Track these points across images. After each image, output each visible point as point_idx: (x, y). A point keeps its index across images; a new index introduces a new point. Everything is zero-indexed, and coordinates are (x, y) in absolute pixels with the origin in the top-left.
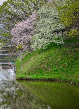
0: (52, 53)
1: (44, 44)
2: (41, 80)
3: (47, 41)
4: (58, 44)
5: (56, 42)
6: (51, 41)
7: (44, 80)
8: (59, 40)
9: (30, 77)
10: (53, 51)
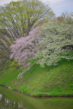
0: (64, 69)
1: (55, 61)
2: (61, 96)
3: (57, 58)
4: (69, 60)
5: (67, 58)
6: (62, 57)
7: (64, 96)
8: (69, 56)
9: (49, 94)
10: (64, 67)
